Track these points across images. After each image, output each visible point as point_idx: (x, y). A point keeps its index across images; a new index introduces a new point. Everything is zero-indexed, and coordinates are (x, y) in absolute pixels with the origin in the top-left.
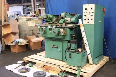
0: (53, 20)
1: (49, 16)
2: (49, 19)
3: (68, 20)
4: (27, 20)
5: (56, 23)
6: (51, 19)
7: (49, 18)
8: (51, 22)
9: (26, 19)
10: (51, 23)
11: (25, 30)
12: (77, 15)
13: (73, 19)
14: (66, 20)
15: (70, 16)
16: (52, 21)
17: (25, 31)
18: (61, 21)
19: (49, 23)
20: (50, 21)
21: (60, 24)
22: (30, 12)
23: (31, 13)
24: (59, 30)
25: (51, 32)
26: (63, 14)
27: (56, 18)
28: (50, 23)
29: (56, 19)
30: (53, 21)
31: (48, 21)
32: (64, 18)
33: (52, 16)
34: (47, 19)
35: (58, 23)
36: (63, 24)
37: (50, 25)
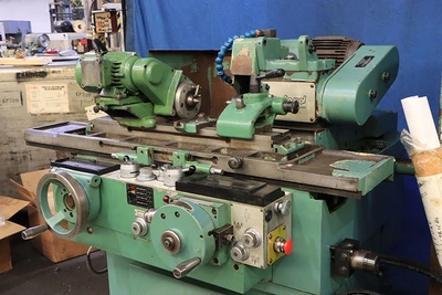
0: (162, 103)
1: (125, 68)
2: (129, 94)
3: (294, 107)
4: (20, 77)
5: (191, 127)
6: (142, 93)
7: (126, 82)
8: (149, 122)
9: (15, 67)
10: (152, 130)
11: (10, 134)
12: (365, 51)
13: (343, 94)
14: (277, 105)
15: (313, 65)
16: (159, 110)
17: (11, 140)
18: (236, 118)
19: (134, 124)
20: (137, 108)
21: (227, 139)
22: (72, 22)
23: (76, 29)
24: (219, 223)
25: (140, 216)
26: (245, 51)
27: (189, 84)
28: (142, 129)
29: (191, 93)
30: (167, 110)
31: (124, 108)
32: (259, 80)
33: (149, 69)
34: (115, 90)
35: (207, 132)
36: (252, 140)
37: (140, 148)
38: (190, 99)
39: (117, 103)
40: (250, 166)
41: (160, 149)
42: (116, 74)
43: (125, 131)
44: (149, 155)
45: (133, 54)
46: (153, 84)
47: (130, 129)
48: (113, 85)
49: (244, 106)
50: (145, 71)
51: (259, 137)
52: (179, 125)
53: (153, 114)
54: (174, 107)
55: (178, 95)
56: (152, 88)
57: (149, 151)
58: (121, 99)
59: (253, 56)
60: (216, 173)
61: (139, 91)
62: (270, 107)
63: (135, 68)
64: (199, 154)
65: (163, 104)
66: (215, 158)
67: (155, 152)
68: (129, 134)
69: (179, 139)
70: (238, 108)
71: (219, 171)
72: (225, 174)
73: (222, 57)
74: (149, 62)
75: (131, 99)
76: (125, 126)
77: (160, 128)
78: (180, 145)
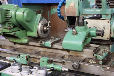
1: (12, 13)
2: (15, 26)
5: (48, 43)
8: (25, 41)
10: (27, 44)
14: (93, 32)
16: (30, 34)
19: (17, 41)
20: (18, 33)
21: (68, 51)
26: (72, 4)
27: (44, 21)
29: (46, 25)
30: (34, 34)
31: (12, 34)
32: (83, 20)
33: (25, 14)
34: (7, 24)
35: (56, 46)
36: (82, 51)
37: (21, 56)
38: (45, 28)
39: (8, 31)
40: (84, 68)
41: (32, 56)
42: (8, 16)
43: (12, 44)
44: (27, 59)
45: (16, 5)
46: (27, 21)
47: (15, 43)
48: (6, 22)
49: (77, 33)
50: (23, 15)
51: (86, 50)
52: (41, 42)
53: (27, 36)
54: (38, 33)
55: (40, 26)
56: (27, 24)
57: (26, 57)
58: (10, 29)
59: (77, 7)
60: (65, 71)
61: (20, 25)
62: (90, 33)
63: (18, 13)
64: (54, 60)
65: (32, 31)
66: (63, 62)
67: (29, 57)
68: (14, 46)
69: (41, 49)
70: (73, 34)
71: (67, 70)
72: (70, 71)
73: (60, 7)
74: (25, 10)
75: (15, 29)
76: (12, 42)
77: (31, 43)
78: (42, 53)
